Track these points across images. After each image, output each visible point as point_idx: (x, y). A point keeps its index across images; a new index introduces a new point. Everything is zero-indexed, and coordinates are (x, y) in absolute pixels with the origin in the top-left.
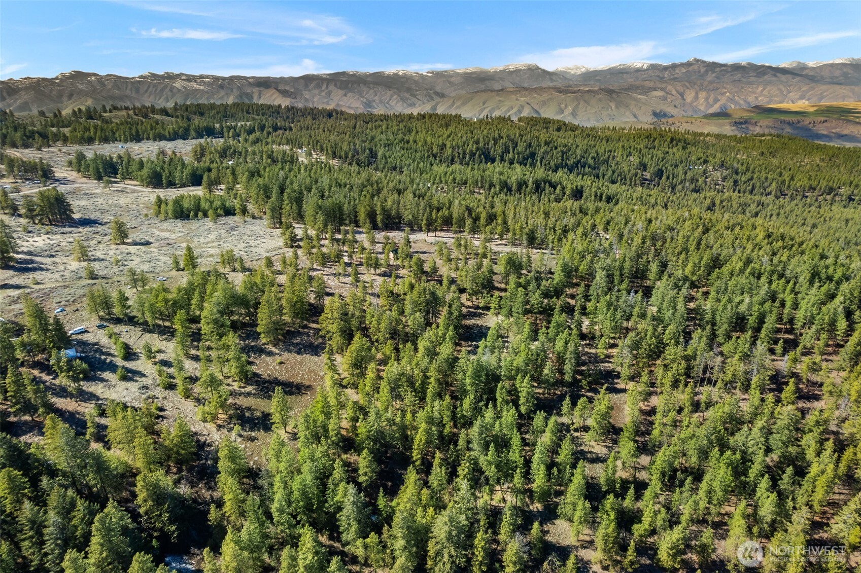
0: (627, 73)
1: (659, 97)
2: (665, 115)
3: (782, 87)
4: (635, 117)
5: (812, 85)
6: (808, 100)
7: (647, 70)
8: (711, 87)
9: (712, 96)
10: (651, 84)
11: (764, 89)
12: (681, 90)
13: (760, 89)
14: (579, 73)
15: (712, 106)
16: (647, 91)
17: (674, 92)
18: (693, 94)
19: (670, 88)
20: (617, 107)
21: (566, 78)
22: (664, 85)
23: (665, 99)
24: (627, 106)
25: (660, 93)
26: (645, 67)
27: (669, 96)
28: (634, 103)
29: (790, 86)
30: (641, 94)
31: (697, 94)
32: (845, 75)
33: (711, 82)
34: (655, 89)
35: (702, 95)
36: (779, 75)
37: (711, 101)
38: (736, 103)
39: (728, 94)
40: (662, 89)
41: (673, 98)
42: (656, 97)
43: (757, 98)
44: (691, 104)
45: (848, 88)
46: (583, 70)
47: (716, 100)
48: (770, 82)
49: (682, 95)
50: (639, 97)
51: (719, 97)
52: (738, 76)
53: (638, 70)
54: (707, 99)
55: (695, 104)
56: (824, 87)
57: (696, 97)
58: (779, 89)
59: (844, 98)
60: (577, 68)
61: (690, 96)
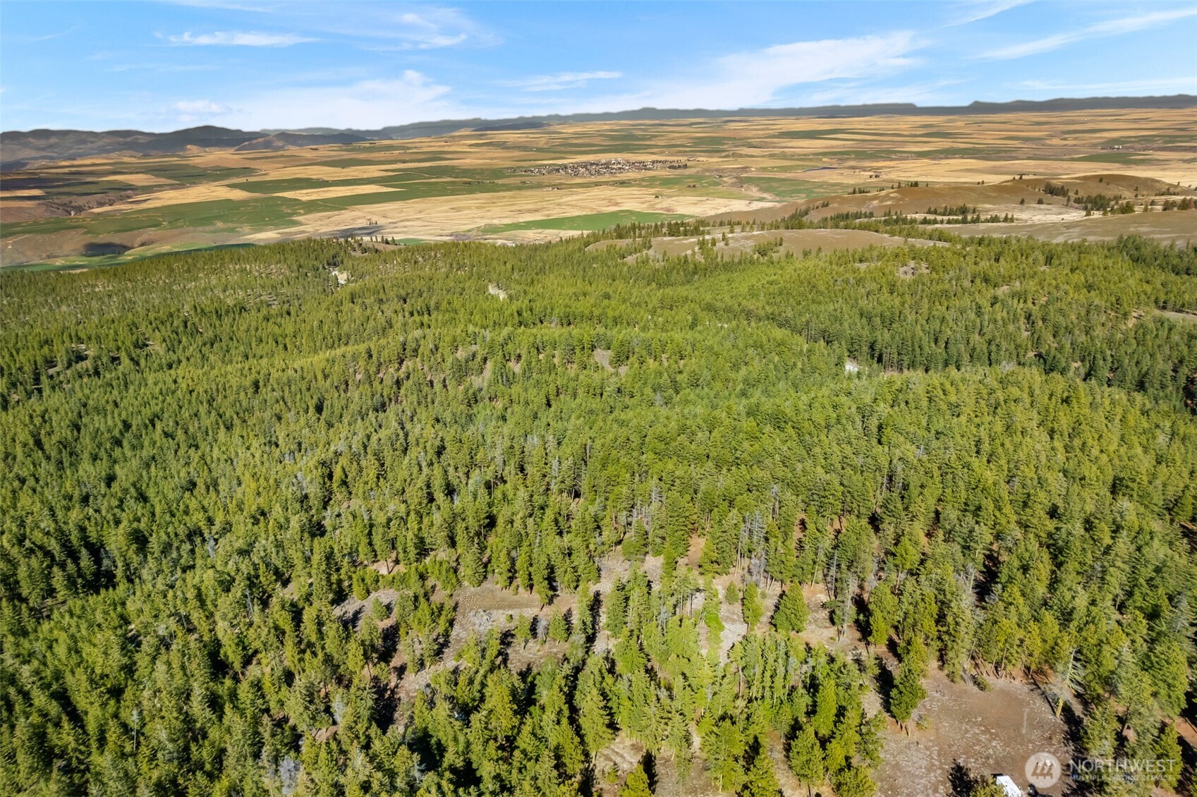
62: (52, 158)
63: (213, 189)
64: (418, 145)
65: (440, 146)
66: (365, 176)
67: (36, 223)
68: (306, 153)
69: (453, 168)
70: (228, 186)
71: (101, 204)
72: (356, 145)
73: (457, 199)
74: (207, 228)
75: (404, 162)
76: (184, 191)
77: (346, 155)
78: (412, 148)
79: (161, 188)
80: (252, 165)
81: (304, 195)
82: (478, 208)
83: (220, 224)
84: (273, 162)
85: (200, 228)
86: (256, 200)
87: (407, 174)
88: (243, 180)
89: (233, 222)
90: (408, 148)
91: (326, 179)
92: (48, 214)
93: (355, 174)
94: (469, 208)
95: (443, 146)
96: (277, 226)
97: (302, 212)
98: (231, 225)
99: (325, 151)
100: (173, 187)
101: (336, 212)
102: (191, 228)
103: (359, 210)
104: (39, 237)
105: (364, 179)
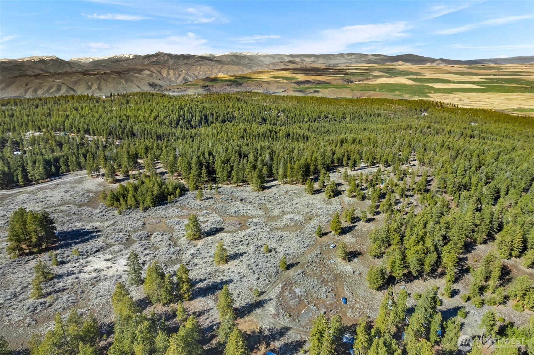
0: (122, 61)
1: (148, 75)
2: (156, 85)
3: (208, 67)
4: (139, 87)
5: (221, 65)
6: (222, 73)
7: (133, 59)
8: (174, 67)
9: (177, 72)
10: (141, 67)
11: (201, 68)
12: (159, 70)
13: (199, 68)
14: (88, 62)
15: (178, 78)
16: (140, 71)
17: (155, 71)
18: (166, 72)
19: (152, 69)
20: (126, 82)
21: (80, 66)
22: (148, 67)
23: (152, 75)
24: (132, 81)
25: (148, 73)
26: (131, 57)
27: (153, 74)
28: (135, 79)
29: (212, 66)
30: (136, 73)
31: (168, 72)
32: (232, 60)
33: (173, 65)
34: (144, 70)
35: (171, 72)
36: (205, 60)
37: (177, 75)
38: (190, 76)
39: (184, 71)
40: (148, 70)
41: (156, 75)
42: (146, 75)
43: (199, 73)
44: (167, 77)
45: (237, 66)
46: (91, 60)
47: (180, 75)
48: (202, 64)
49: (160, 72)
50: (136, 75)
51: (181, 73)
52: (185, 61)
53: (128, 59)
54: (174, 74)
55: (169, 77)
56: (227, 66)
57: (168, 74)
58: (207, 68)
59: (237, 71)
60: (86, 59)
61: (165, 73)
62: (351, 63)
63: (401, 79)
64: (507, 68)
65: (520, 69)
66: (470, 80)
67: (337, 85)
68: (448, 68)
69: (522, 80)
70: (408, 79)
71: (359, 81)
72: (474, 66)
73: (512, 95)
74: (392, 94)
75: (495, 75)
76: (390, 79)
77: (467, 70)
78: (504, 69)
79: (382, 77)
80: (421, 71)
81: (436, 86)
82: (521, 100)
83: (397, 93)
84: (430, 71)
85: (389, 93)
86: (416, 85)
87: (493, 81)
88: (415, 77)
89: (403, 92)
90: (502, 69)
91: (450, 80)
92: (342, 83)
93: (465, 79)
94: (516, 99)
95: (522, 69)
96: (419, 96)
97: (433, 92)
98: (401, 94)
99: (457, 68)
100: (387, 77)
101: (447, 94)
102: (386, 93)
103: (458, 94)
104: (336, 90)
105: (469, 82)
